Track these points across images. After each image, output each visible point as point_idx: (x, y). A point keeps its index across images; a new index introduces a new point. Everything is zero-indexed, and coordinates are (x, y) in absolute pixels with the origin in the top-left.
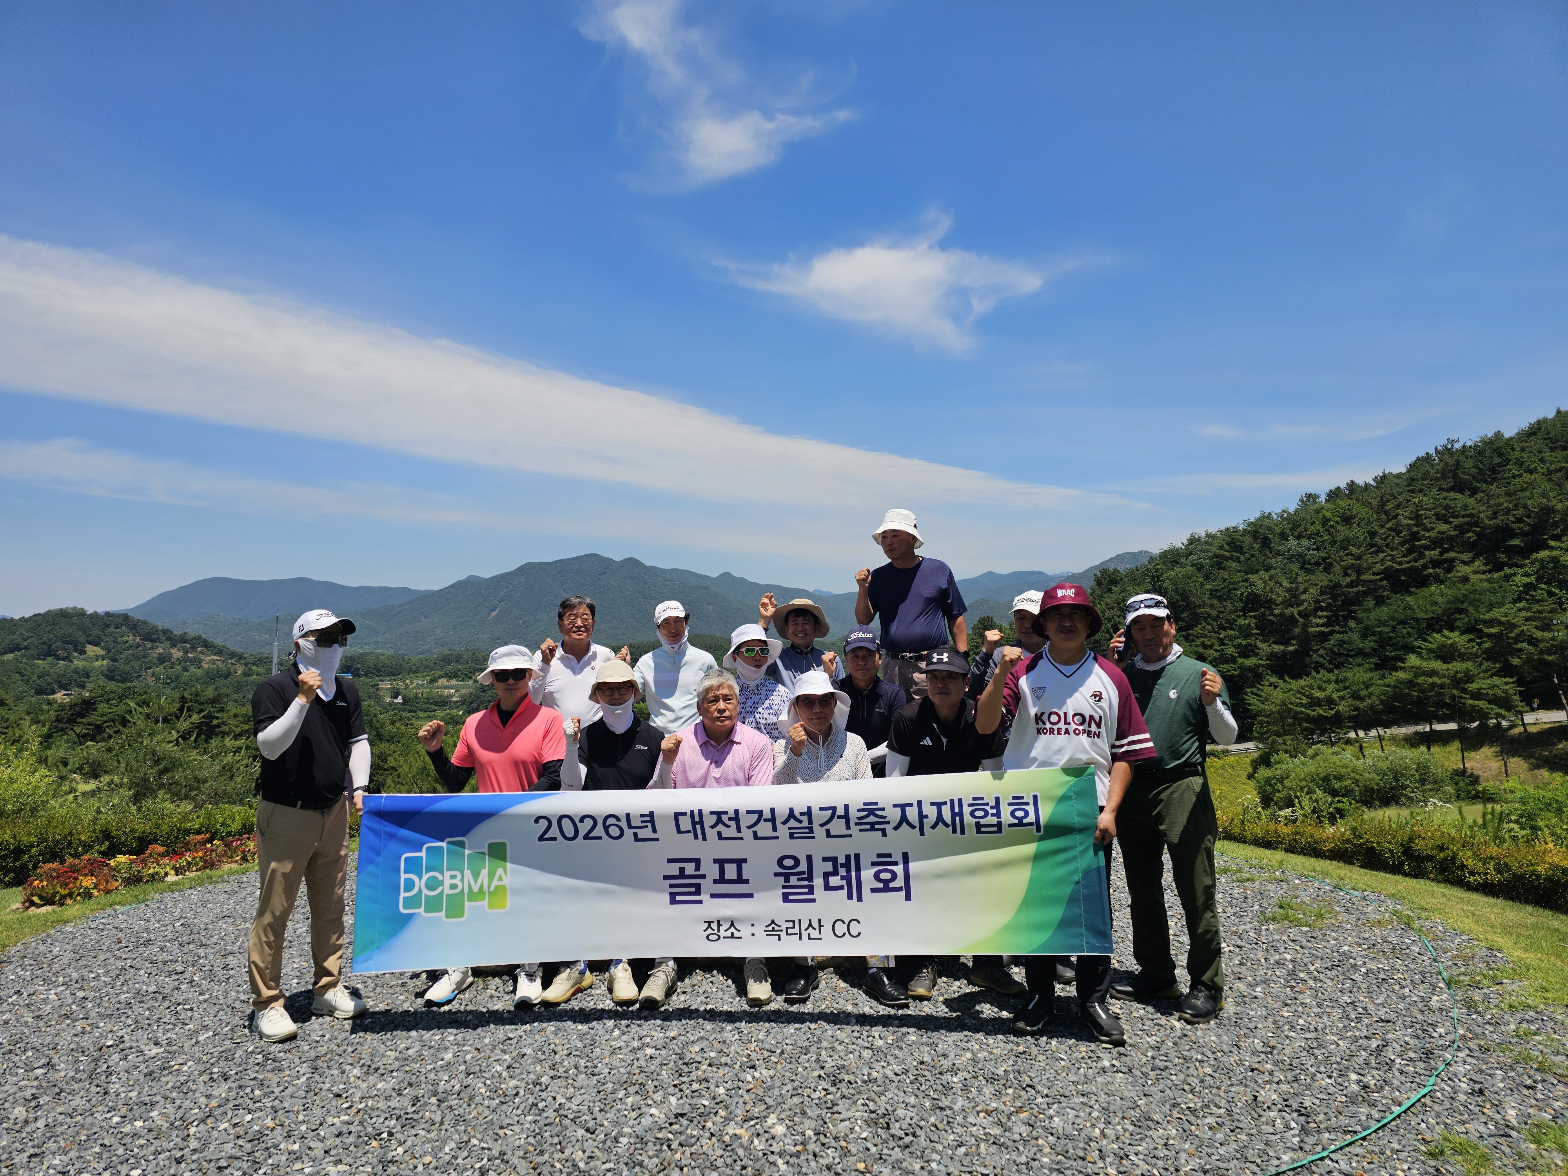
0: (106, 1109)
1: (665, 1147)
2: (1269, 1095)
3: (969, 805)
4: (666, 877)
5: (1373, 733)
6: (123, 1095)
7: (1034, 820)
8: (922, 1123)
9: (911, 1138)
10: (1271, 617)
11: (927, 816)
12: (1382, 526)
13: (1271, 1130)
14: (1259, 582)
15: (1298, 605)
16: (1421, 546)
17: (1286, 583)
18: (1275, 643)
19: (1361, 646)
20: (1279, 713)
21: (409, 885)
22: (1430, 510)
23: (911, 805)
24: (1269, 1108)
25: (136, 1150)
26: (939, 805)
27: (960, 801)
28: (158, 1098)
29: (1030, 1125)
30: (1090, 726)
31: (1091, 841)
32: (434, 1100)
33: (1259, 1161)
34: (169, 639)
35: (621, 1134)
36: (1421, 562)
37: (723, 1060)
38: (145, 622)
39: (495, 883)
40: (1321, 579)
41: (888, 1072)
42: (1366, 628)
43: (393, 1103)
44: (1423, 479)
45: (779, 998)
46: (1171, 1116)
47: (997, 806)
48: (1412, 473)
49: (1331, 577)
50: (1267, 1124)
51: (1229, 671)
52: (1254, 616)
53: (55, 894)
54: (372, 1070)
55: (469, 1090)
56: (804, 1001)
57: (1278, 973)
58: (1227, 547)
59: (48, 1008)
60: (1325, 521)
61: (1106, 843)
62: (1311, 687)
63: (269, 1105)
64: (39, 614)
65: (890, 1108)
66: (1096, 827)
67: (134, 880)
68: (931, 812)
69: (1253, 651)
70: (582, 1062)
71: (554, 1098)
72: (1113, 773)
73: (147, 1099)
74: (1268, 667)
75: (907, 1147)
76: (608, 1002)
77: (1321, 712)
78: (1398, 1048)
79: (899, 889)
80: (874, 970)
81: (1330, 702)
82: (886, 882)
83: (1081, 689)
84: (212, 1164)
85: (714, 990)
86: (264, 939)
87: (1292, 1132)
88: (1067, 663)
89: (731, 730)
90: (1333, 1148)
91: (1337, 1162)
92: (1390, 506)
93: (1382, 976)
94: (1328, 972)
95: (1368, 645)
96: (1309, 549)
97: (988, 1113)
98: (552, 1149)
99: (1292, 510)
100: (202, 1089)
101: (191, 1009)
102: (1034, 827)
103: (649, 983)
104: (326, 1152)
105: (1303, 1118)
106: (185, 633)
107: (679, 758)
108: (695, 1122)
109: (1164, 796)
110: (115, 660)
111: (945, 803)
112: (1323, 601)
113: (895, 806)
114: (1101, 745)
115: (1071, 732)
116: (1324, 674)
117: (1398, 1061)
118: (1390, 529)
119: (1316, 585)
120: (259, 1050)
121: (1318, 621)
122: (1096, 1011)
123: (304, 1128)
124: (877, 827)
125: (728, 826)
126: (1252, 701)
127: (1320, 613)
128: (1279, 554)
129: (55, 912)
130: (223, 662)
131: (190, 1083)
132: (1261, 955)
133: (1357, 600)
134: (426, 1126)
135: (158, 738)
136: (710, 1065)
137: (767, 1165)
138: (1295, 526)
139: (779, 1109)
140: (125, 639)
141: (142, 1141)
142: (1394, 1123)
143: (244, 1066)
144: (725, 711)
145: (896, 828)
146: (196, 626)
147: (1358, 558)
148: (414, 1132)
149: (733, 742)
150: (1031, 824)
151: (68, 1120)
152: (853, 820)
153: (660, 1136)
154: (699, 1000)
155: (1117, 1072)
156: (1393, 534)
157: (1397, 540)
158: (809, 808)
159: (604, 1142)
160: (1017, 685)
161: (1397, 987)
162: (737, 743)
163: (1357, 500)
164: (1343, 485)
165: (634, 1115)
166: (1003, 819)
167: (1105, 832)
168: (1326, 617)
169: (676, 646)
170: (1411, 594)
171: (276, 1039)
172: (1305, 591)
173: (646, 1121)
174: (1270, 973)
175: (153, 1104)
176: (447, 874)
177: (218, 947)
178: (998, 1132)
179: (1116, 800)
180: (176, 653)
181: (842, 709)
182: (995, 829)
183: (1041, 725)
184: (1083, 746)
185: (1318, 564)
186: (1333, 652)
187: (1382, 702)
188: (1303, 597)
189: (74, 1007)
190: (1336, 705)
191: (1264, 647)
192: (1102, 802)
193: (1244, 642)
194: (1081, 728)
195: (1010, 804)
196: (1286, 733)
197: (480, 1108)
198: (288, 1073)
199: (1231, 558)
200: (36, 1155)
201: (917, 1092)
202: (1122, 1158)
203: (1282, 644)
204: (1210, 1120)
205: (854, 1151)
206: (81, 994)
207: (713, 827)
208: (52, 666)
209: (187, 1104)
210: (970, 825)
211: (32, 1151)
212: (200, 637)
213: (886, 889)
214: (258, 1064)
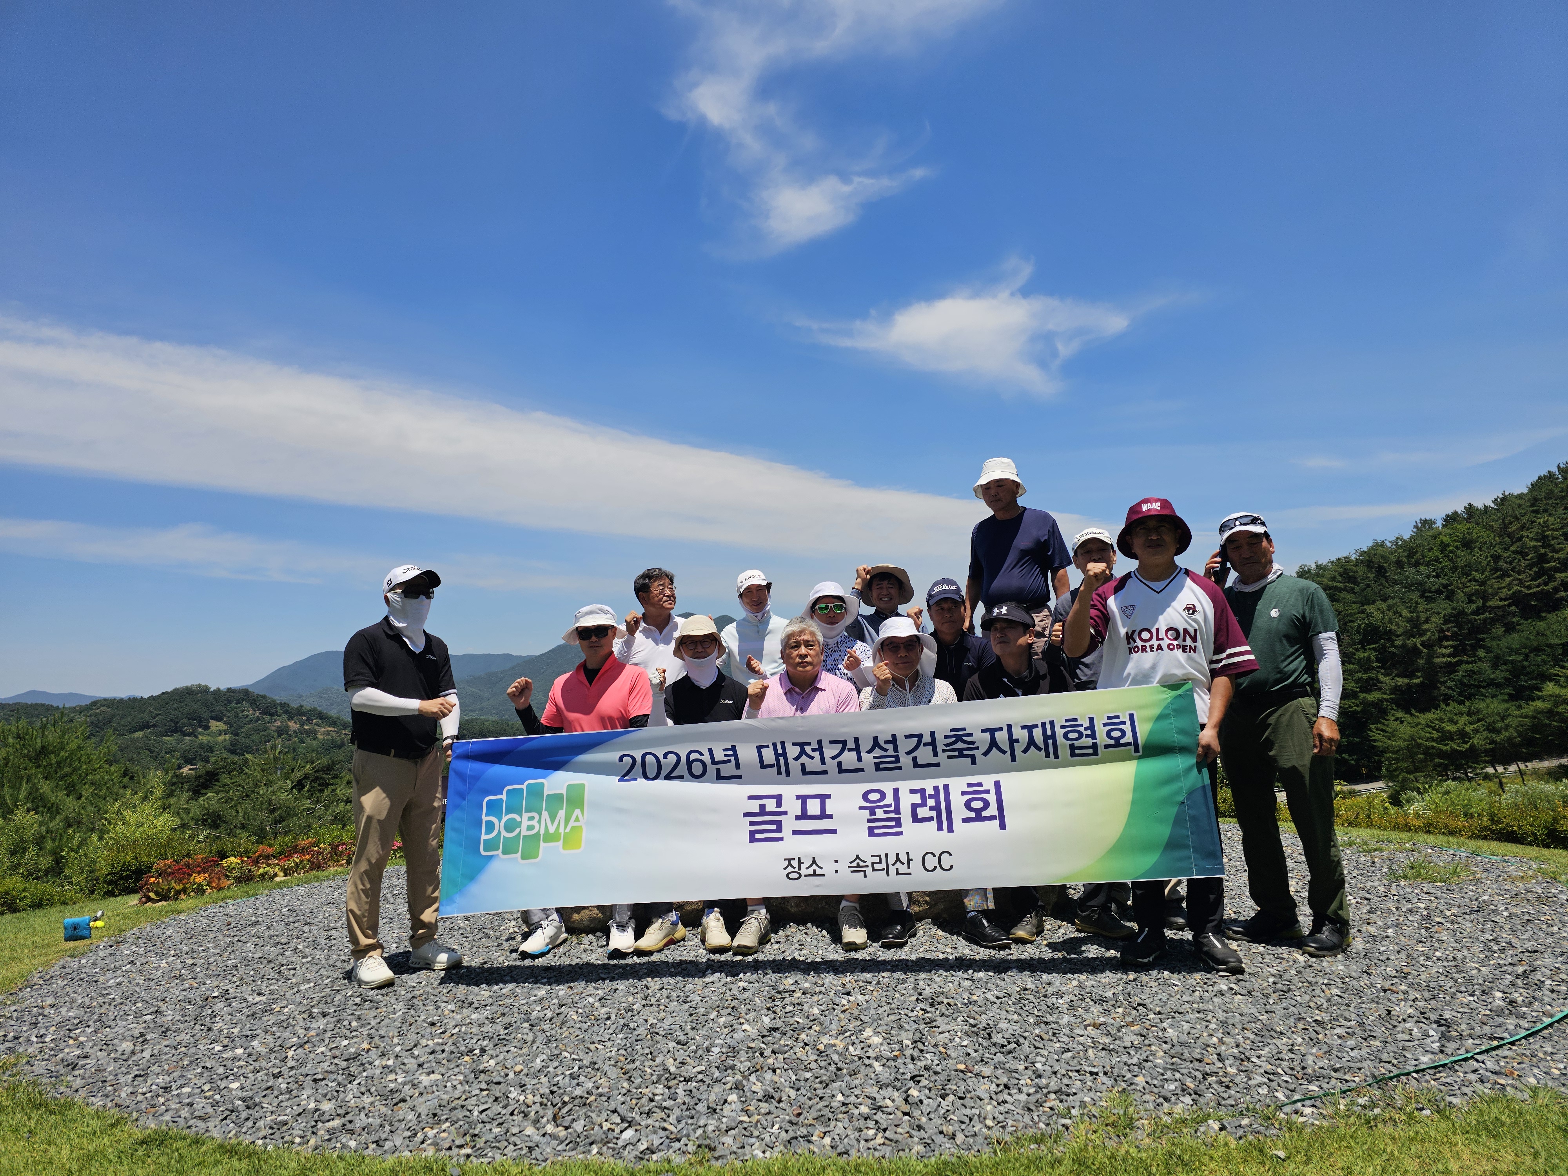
0: (209, 1042)
1: (757, 1054)
2: (1403, 1009)
3: (1062, 727)
4: (746, 815)
5: (1513, 768)
6: (225, 1031)
7: (1131, 740)
8: (1026, 1034)
9: (1014, 1045)
10: (1392, 649)
11: (1017, 741)
12: (1506, 549)
13: (1407, 1037)
14: (1376, 612)
15: (1421, 635)
16: (1551, 568)
17: (1405, 613)
18: (1398, 675)
19: (1492, 676)
20: (1408, 749)
21: (490, 826)
22: (1557, 530)
23: (1000, 729)
24: (1404, 1020)
25: (236, 1070)
26: (1030, 728)
27: (1052, 723)
28: (259, 1031)
29: (1141, 1035)
30: (1184, 640)
31: (1193, 760)
32: (526, 1025)
33: (1395, 1062)
34: (286, 712)
35: (713, 1045)
36: (1551, 585)
37: (817, 989)
38: (264, 697)
39: (572, 823)
40: (1444, 607)
41: (989, 995)
42: (1497, 657)
43: (485, 1029)
44: (1547, 498)
45: (875, 944)
46: (1296, 1027)
47: (1092, 727)
48: (1535, 493)
49: (1455, 604)
50: (1403, 1032)
51: (1350, 707)
52: (1374, 649)
53: (169, 890)
54: (466, 1005)
55: (562, 1017)
56: (901, 945)
57: (1410, 918)
58: (1340, 579)
59: (159, 973)
60: (1444, 547)
61: (1210, 760)
62: (1442, 720)
63: (365, 1033)
64: (167, 693)
65: (991, 1023)
66: (1198, 744)
67: (245, 879)
68: (1021, 735)
69: (1375, 685)
70: (674, 994)
71: (646, 1021)
72: (1213, 690)
73: (249, 1033)
74: (1392, 701)
75: (1010, 1052)
76: (701, 951)
77: (1455, 746)
78: (1548, 972)
79: (993, 818)
80: (973, 913)
81: (1463, 735)
82: (978, 811)
83: (1173, 604)
84: (309, 1077)
85: (809, 940)
86: (361, 887)
87: (1432, 1039)
88: (1157, 579)
89: (815, 678)
90: (1478, 1051)
91: (1483, 1062)
92: (1513, 528)
93: (1527, 917)
94: (1467, 917)
95: (1499, 675)
96: (1428, 577)
97: (1096, 1026)
98: (643, 1058)
99: (1406, 536)
100: (301, 1023)
101: (295, 969)
102: (1132, 747)
103: (741, 930)
104: (419, 1066)
105: (1443, 1028)
106: (302, 706)
107: (764, 705)
108: (788, 1035)
109: (1272, 720)
110: (237, 735)
111: (1036, 726)
112: (1448, 630)
113: (983, 731)
114: (1199, 660)
115: (1165, 646)
116: (1453, 706)
117: (1548, 982)
118: (1514, 552)
119: (1439, 613)
120: (358, 994)
121: (1444, 651)
122: (1211, 941)
123: (398, 1049)
124: (965, 753)
125: (812, 758)
126: (1377, 737)
127: (1445, 643)
128: (1395, 583)
129: (170, 905)
130: (337, 732)
131: (291, 1020)
132: (1392, 906)
133: (1485, 627)
134: (518, 1045)
135: (275, 787)
136: (804, 993)
137: (863, 1067)
138: (1411, 554)
139: (875, 1024)
140: (245, 713)
141: (241, 1063)
142: (1546, 1031)
143: (343, 1007)
144: (806, 656)
145: (986, 754)
146: (311, 699)
147: (1483, 583)
148: (506, 1049)
149: (818, 689)
150: (1129, 744)
151: (174, 1051)
152: (940, 747)
153: (752, 1045)
154: (793, 947)
155: (1236, 994)
156: (1518, 557)
157: (1524, 563)
158: (894, 736)
159: (695, 1052)
160: (1105, 606)
161: (1544, 926)
162: (822, 690)
163: (1477, 524)
164: (1460, 509)
165: (726, 1031)
166: (1098, 741)
167: (1207, 748)
168: (1452, 646)
169: (760, 615)
170: (1541, 619)
171: (374, 985)
172: (1427, 620)
173: (739, 1035)
174: (1402, 919)
175: (254, 1037)
176: (526, 816)
177: (321, 925)
178: (1107, 1041)
179: (1217, 715)
180: (293, 726)
181: (929, 656)
182: (1091, 751)
183: (1133, 645)
184: (1179, 661)
185: (1439, 592)
186: (1462, 684)
187: (1520, 734)
188: (1426, 626)
189: (183, 971)
190: (1470, 738)
191: (1386, 680)
192: (1203, 718)
193: (1365, 676)
194: (1175, 643)
195: (1105, 725)
196: (1417, 770)
197: (572, 1030)
198: (385, 1009)
199: (1345, 589)
200: (140, 1076)
201: (1021, 1011)
202: (1242, 1060)
203: (1406, 677)
204: (1339, 1031)
205: (953, 1055)
206: (190, 961)
207: (796, 759)
208: (179, 741)
209: (286, 1034)
210: (1064, 745)
211: (137, 1073)
212: (315, 710)
213: (979, 817)
214: (356, 1004)
